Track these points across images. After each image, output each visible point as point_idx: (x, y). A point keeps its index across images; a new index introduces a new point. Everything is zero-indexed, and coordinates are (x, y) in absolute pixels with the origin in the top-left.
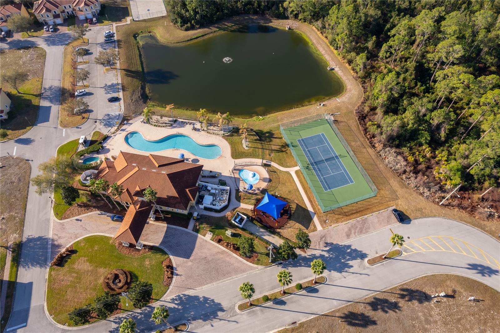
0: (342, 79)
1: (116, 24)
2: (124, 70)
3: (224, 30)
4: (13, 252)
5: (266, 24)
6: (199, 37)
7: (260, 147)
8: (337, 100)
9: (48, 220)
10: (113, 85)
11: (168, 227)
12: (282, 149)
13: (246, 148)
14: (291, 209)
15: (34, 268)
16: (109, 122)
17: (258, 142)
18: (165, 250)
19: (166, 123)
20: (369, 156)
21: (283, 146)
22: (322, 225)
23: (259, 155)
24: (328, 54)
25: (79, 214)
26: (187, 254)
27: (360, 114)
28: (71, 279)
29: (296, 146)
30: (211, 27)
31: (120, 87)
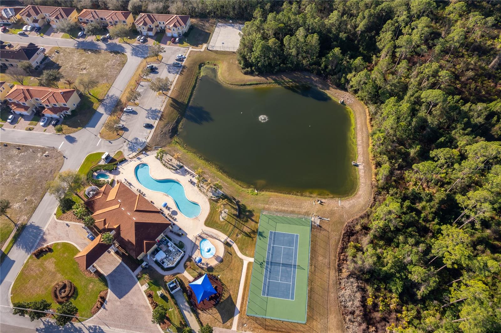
0: (360, 180)
1: (192, 48)
2: (172, 98)
3: (279, 84)
4: (17, 230)
5: (322, 89)
6: (253, 84)
7: (234, 223)
8: (338, 203)
9: (50, 215)
10: (155, 111)
11: (121, 264)
12: (252, 234)
13: (221, 220)
14: (222, 297)
15: (22, 250)
16: (134, 146)
17: (235, 217)
18: (109, 282)
19: (173, 166)
20: (328, 279)
21: (254, 231)
22: (238, 326)
23: (228, 231)
24: (363, 147)
25: (71, 221)
26: (120, 294)
27: (350, 229)
28: (37, 272)
29: (265, 237)
30: (268, 78)
31: (160, 115)
